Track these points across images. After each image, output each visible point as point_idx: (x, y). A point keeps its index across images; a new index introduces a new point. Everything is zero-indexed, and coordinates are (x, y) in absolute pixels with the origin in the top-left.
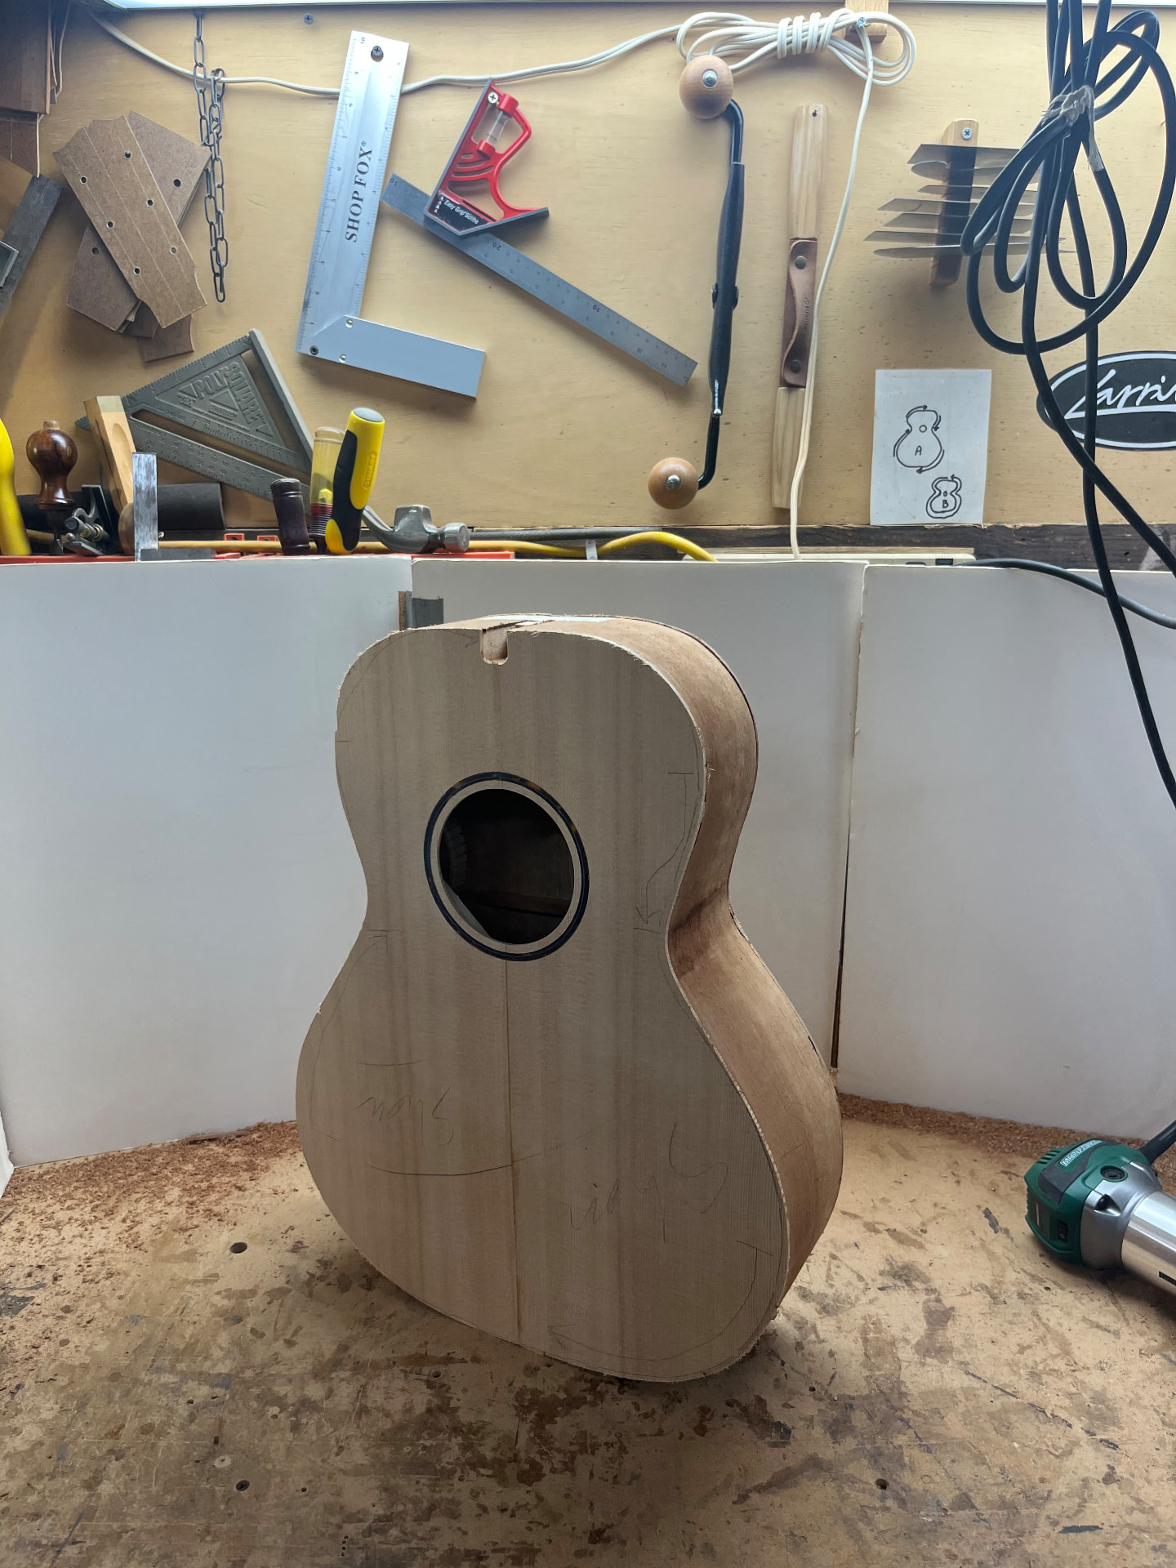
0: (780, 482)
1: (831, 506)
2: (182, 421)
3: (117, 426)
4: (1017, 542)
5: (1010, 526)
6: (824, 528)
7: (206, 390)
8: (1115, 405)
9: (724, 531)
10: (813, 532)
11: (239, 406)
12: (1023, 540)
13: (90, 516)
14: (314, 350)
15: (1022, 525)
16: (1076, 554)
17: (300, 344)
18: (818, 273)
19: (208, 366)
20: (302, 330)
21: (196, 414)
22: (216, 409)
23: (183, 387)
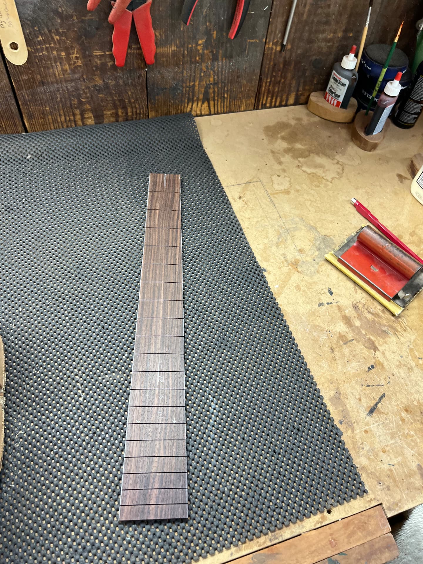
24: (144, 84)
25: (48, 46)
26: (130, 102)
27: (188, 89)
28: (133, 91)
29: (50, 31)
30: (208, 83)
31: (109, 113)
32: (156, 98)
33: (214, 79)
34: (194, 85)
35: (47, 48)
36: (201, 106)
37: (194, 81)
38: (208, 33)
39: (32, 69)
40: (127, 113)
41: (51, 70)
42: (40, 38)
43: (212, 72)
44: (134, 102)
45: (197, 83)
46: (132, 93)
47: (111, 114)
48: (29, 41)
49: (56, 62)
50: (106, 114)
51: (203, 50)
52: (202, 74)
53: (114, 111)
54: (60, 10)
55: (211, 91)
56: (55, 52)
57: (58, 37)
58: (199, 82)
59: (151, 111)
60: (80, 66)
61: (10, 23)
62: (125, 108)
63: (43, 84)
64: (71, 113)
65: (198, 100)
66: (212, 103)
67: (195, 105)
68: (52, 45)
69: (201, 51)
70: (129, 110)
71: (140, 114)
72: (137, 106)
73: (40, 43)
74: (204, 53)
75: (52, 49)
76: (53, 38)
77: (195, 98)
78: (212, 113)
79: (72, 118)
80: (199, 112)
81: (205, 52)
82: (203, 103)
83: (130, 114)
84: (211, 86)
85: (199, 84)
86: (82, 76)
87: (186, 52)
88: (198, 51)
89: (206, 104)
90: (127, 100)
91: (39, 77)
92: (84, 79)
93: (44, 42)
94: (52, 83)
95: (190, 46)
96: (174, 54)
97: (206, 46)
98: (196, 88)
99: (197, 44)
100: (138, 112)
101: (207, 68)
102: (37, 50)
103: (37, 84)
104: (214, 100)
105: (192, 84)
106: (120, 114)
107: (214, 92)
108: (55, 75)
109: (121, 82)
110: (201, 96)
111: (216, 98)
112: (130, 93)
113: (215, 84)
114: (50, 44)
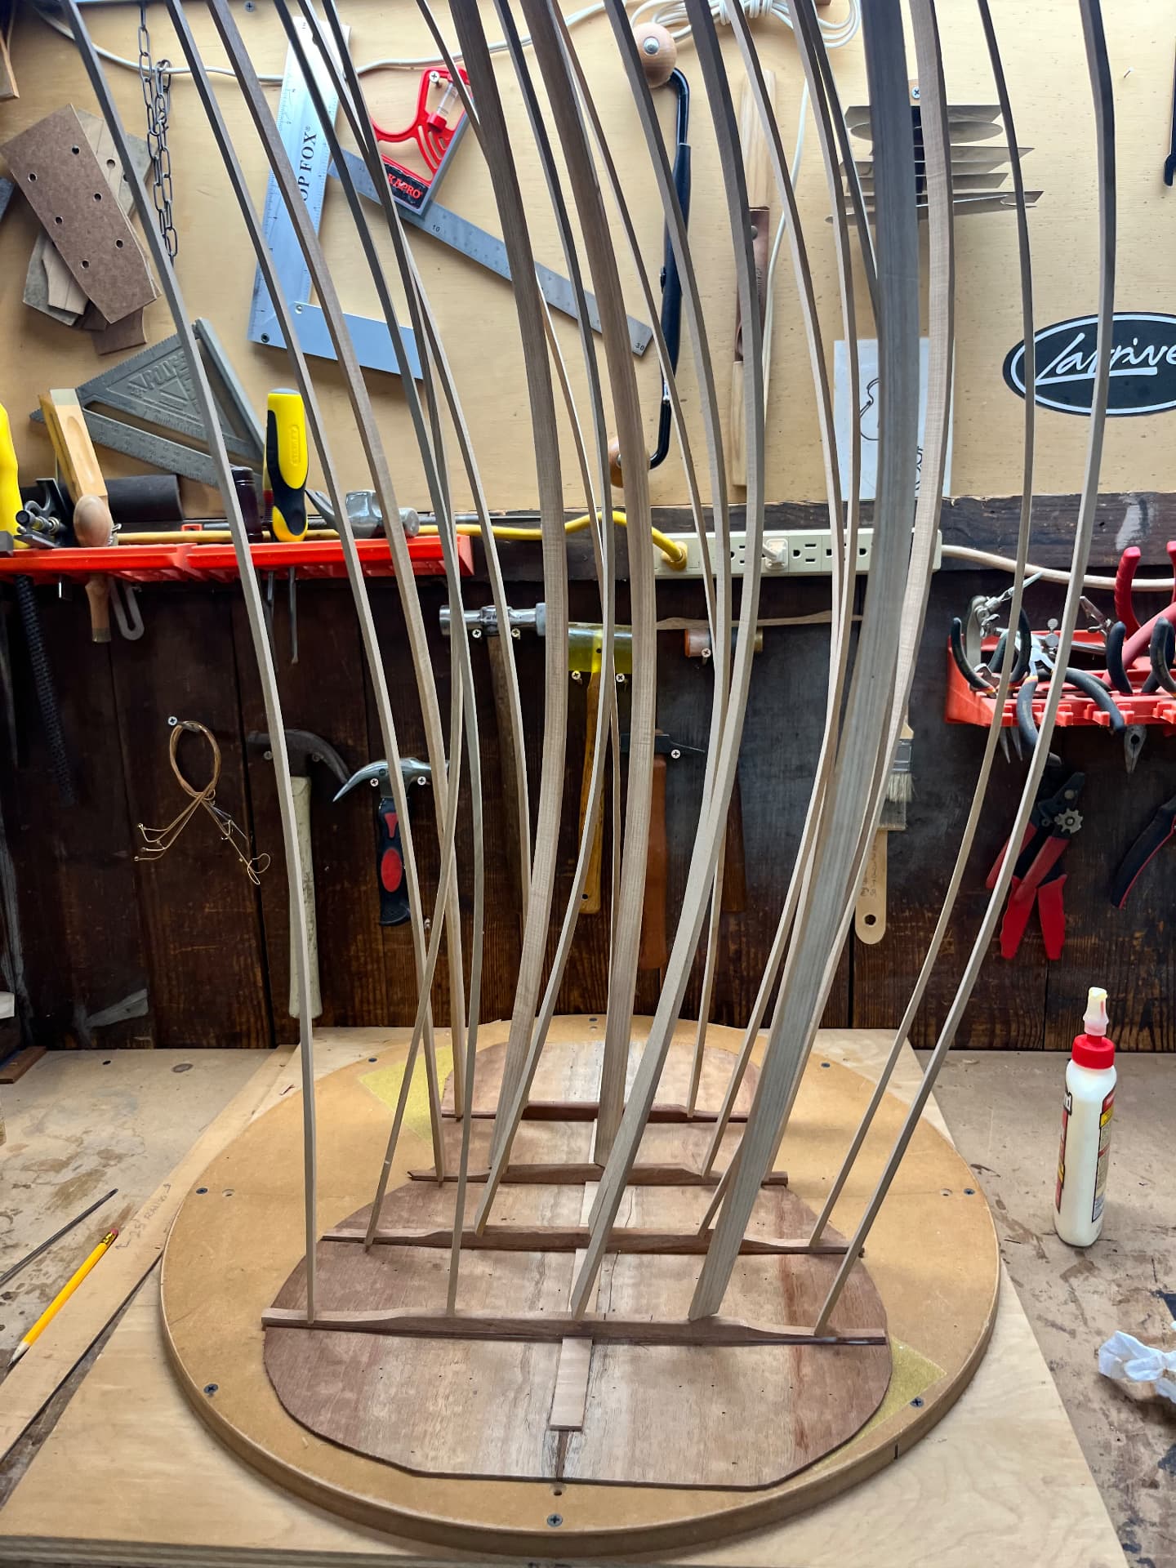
0: (738, 458)
1: (793, 482)
2: (133, 412)
3: (72, 419)
4: (986, 515)
5: (978, 498)
6: (785, 505)
7: (155, 380)
8: (1085, 370)
9: (681, 510)
10: (774, 509)
11: (189, 395)
12: (993, 512)
13: (45, 509)
14: (265, 338)
15: (991, 497)
16: (1048, 526)
17: (251, 332)
18: (770, 243)
19: (157, 356)
20: (253, 318)
21: (146, 404)
22: (167, 399)
23: (133, 378)
24: (1043, 989)
25: (914, 924)
26: (1016, 1014)
27: (1114, 1003)
28: (1023, 998)
29: (921, 905)
30: (1150, 997)
31: (981, 1028)
32: (1060, 1012)
33: (1161, 991)
34: (1125, 997)
35: (912, 927)
36: (1138, 1035)
37: (1126, 991)
38: (1150, 924)
39: (886, 953)
40: (1009, 1032)
41: (911, 957)
42: (907, 914)
43: (1157, 981)
44: (1023, 1016)
45: (1131, 996)
46: (1021, 999)
47: (983, 1031)
48: (890, 917)
49: (919, 946)
50: (975, 1030)
51: (1142, 946)
52: (1140, 983)
53: (989, 1026)
54: (941, 881)
55: (1156, 1010)
56: (922, 934)
57: (930, 915)
58: (1135, 994)
59: (1049, 1033)
60: (952, 955)
61: (874, 891)
62: (1007, 1023)
63: (894, 974)
64: (923, 1022)
65: (1132, 1023)
66: (1157, 1031)
67: (1126, 1031)
68: (920, 924)
69: (1138, 948)
70: (1014, 1027)
71: (1030, 1036)
72: (1028, 1022)
73: (905, 920)
74: (1143, 951)
75: (919, 929)
76: (923, 915)
77: (1127, 1020)
78: (1158, 1047)
79: (922, 1029)
80: (1133, 1045)
81: (1146, 949)
82: (1141, 1030)
83: (1013, 1034)
84: (1157, 1003)
85: (1134, 997)
86: (952, 968)
87: (1114, 948)
88: (1134, 947)
89: (1146, 1032)
90: (1011, 1011)
91: (891, 964)
92: (953, 973)
93: (911, 919)
94: (907, 974)
95: (1121, 939)
96: (1095, 949)
97: (1147, 940)
98: (1130, 1003)
99: (1132, 937)
100: (1028, 1031)
101: (1149, 974)
102: (899, 929)
103: (887, 973)
104: (1161, 1027)
105: (1124, 995)
106: (998, 1032)
107: (1161, 1013)
108: (914, 963)
109: (1007, 982)
110: (1138, 1019)
111: (1165, 1024)
112: (1018, 1000)
113: (1164, 999)
114: (917, 922)
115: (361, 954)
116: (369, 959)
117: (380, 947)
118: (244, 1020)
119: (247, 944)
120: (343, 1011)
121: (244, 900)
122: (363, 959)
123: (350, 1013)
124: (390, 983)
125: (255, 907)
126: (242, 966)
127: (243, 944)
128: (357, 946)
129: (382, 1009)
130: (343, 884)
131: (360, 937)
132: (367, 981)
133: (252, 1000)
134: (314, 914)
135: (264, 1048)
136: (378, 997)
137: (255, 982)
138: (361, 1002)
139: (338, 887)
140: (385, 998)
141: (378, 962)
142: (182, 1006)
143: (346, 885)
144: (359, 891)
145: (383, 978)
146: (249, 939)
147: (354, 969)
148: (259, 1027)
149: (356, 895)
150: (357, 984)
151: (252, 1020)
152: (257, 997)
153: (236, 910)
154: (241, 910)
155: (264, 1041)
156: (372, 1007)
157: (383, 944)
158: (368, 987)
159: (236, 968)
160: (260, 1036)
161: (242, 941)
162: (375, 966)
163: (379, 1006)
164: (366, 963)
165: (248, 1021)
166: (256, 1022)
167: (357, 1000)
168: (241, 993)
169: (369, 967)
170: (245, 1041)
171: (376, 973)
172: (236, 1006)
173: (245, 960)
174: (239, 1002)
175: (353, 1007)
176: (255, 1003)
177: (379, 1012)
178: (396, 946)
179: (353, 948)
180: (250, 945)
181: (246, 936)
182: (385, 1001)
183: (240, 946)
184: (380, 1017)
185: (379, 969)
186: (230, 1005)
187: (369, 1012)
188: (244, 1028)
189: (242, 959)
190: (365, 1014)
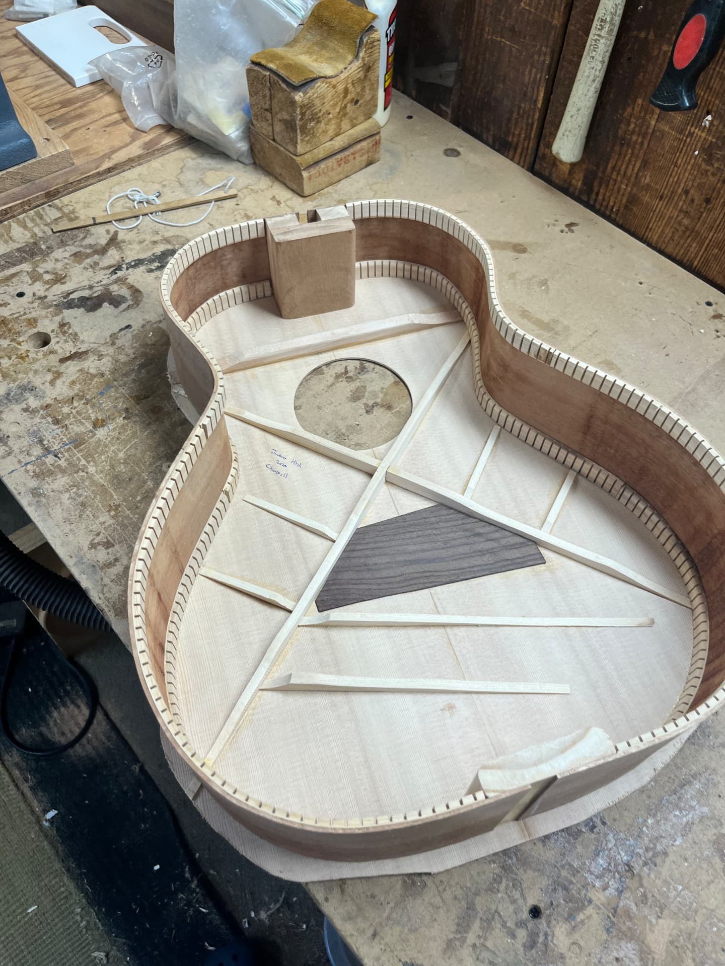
115: (633, 120)
116: (637, 129)
117: (653, 123)
118: (517, 133)
119: (542, 58)
120: (595, 168)
121: (554, 10)
122: (632, 126)
123: (600, 174)
124: (645, 164)
125: (561, 21)
126: (531, 79)
127: (539, 57)
128: (633, 109)
129: (627, 185)
130: (648, 34)
131: (640, 101)
132: (627, 151)
133: (528, 119)
134: (608, 54)
135: (523, 167)
136: (629, 172)
137: (536, 101)
138: (613, 168)
139: (643, 35)
140: (634, 176)
141: (644, 137)
142: (479, 93)
143: (651, 36)
144: (660, 49)
145: (641, 154)
146: (545, 54)
147: (620, 132)
148: (526, 145)
149: (656, 52)
150: (617, 148)
151: (523, 136)
152: (533, 118)
153: (544, 16)
154: (550, 19)
155: (524, 162)
156: (619, 178)
157: (657, 120)
158: (624, 158)
159: (527, 79)
160: (523, 155)
161: (539, 52)
162: (640, 140)
163: (626, 182)
164: (633, 132)
165: (519, 135)
166: (524, 140)
167: (610, 165)
168: (523, 105)
169: (634, 138)
170: (511, 153)
171: (637, 147)
172: (515, 115)
173: (536, 75)
174: (518, 113)
175: (604, 172)
176: (530, 121)
177: (623, 186)
178: (667, 129)
179: (629, 110)
180: (544, 61)
181: (544, 49)
182: (633, 179)
183: (536, 57)
184: (622, 191)
185: (642, 143)
186: (511, 112)
187: (615, 181)
188: (515, 139)
189: (534, 71)
190: (612, 182)
